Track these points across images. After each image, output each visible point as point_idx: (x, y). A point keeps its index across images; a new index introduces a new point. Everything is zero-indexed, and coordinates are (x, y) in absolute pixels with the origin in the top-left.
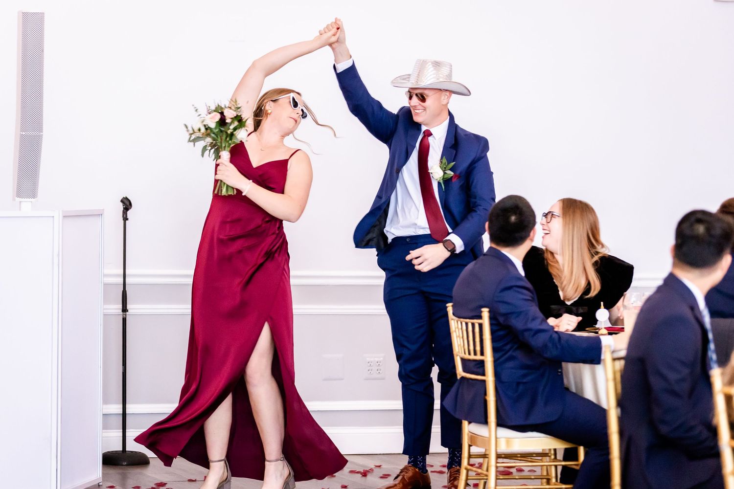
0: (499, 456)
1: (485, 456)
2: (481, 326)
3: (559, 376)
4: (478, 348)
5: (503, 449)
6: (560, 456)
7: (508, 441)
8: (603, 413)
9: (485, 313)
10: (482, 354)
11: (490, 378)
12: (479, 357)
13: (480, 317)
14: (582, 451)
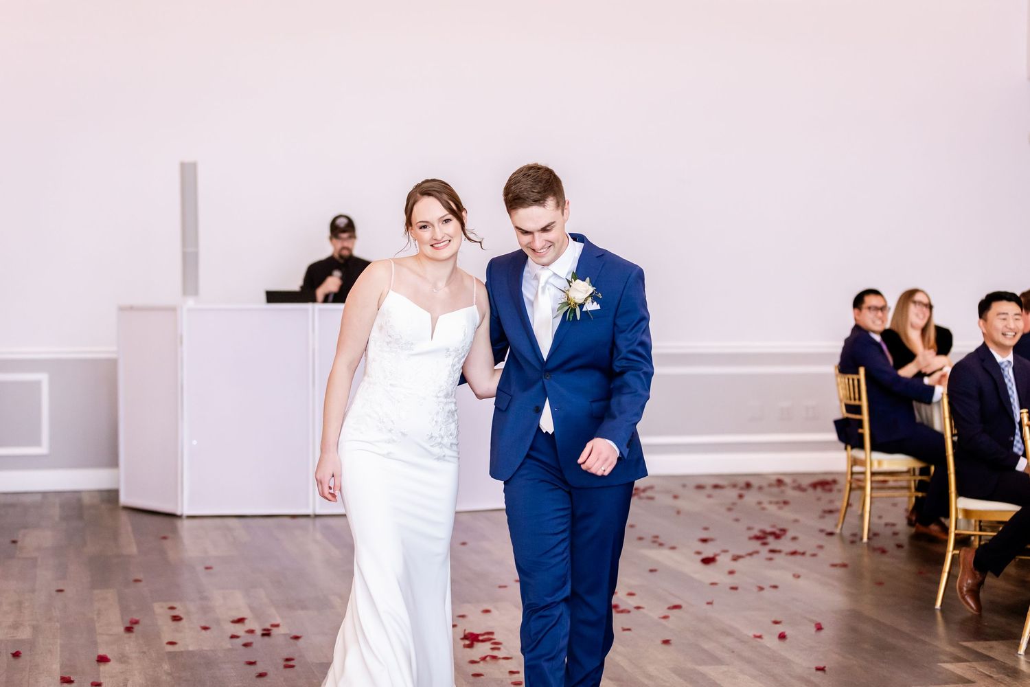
0: (873, 474)
1: (863, 473)
2: (859, 381)
3: (911, 410)
4: (857, 396)
5: (876, 468)
6: (917, 472)
7: (880, 463)
8: (941, 436)
9: (862, 370)
10: (860, 399)
11: (865, 417)
12: (857, 403)
13: (857, 373)
14: (933, 468)
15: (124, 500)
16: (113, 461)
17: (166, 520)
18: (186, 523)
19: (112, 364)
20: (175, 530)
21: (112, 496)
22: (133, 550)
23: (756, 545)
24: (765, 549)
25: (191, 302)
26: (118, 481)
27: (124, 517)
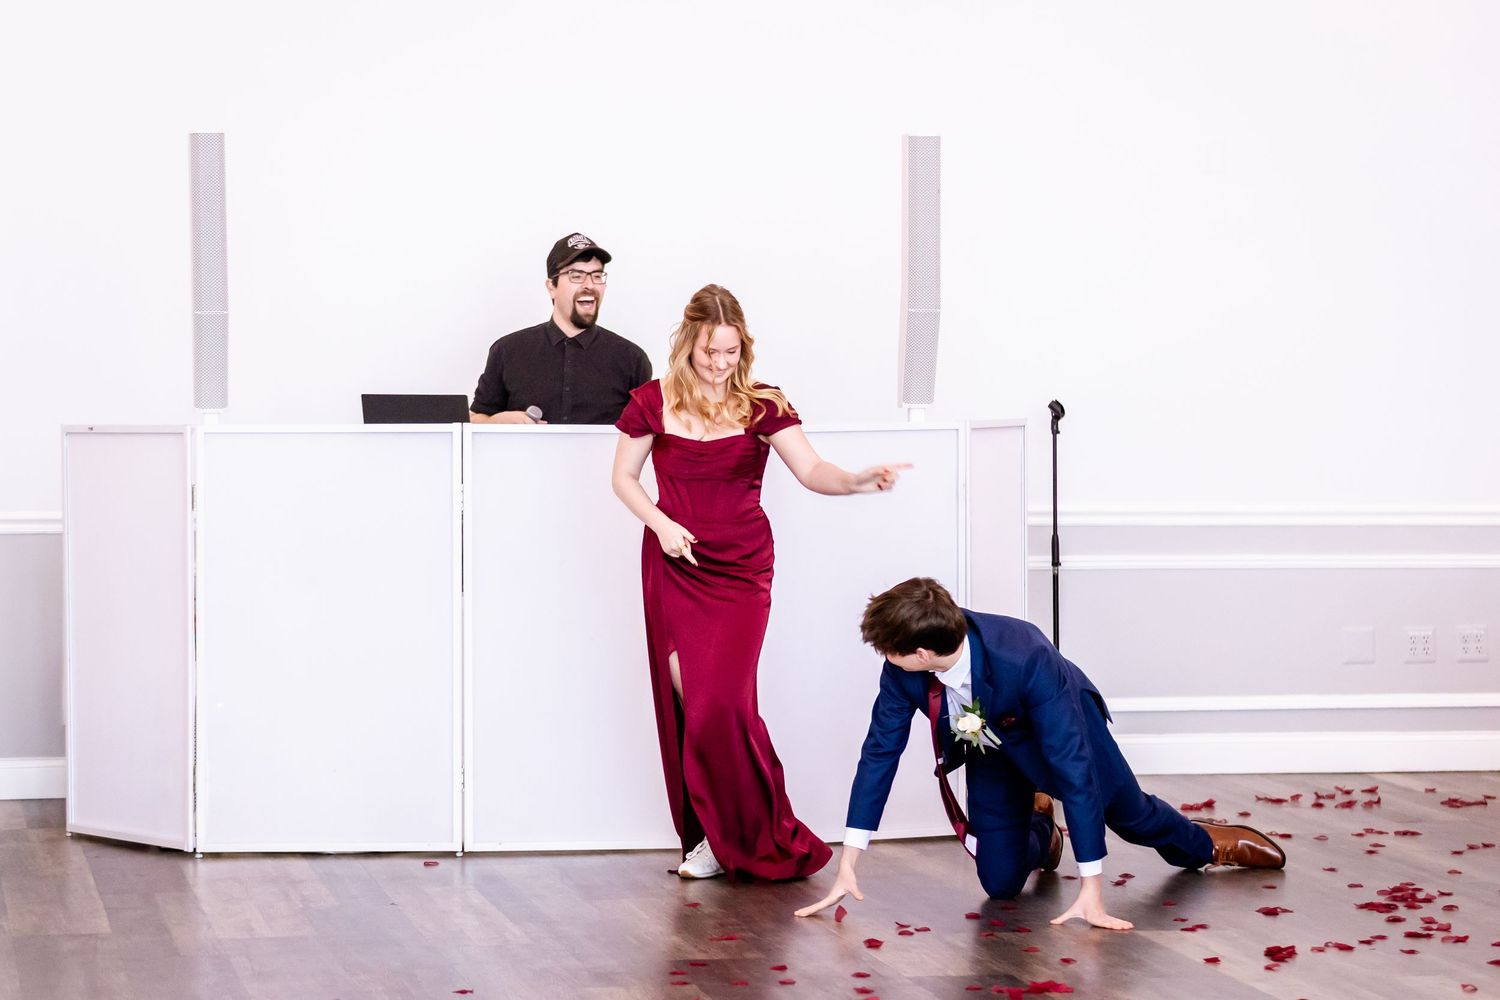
15: (77, 820)
16: (53, 743)
17: (165, 863)
18: (204, 868)
19: (52, 545)
20: (182, 885)
21: (50, 813)
22: (103, 924)
23: (1377, 922)
24: (1396, 933)
25: (211, 419)
26: (65, 785)
27: (77, 854)
